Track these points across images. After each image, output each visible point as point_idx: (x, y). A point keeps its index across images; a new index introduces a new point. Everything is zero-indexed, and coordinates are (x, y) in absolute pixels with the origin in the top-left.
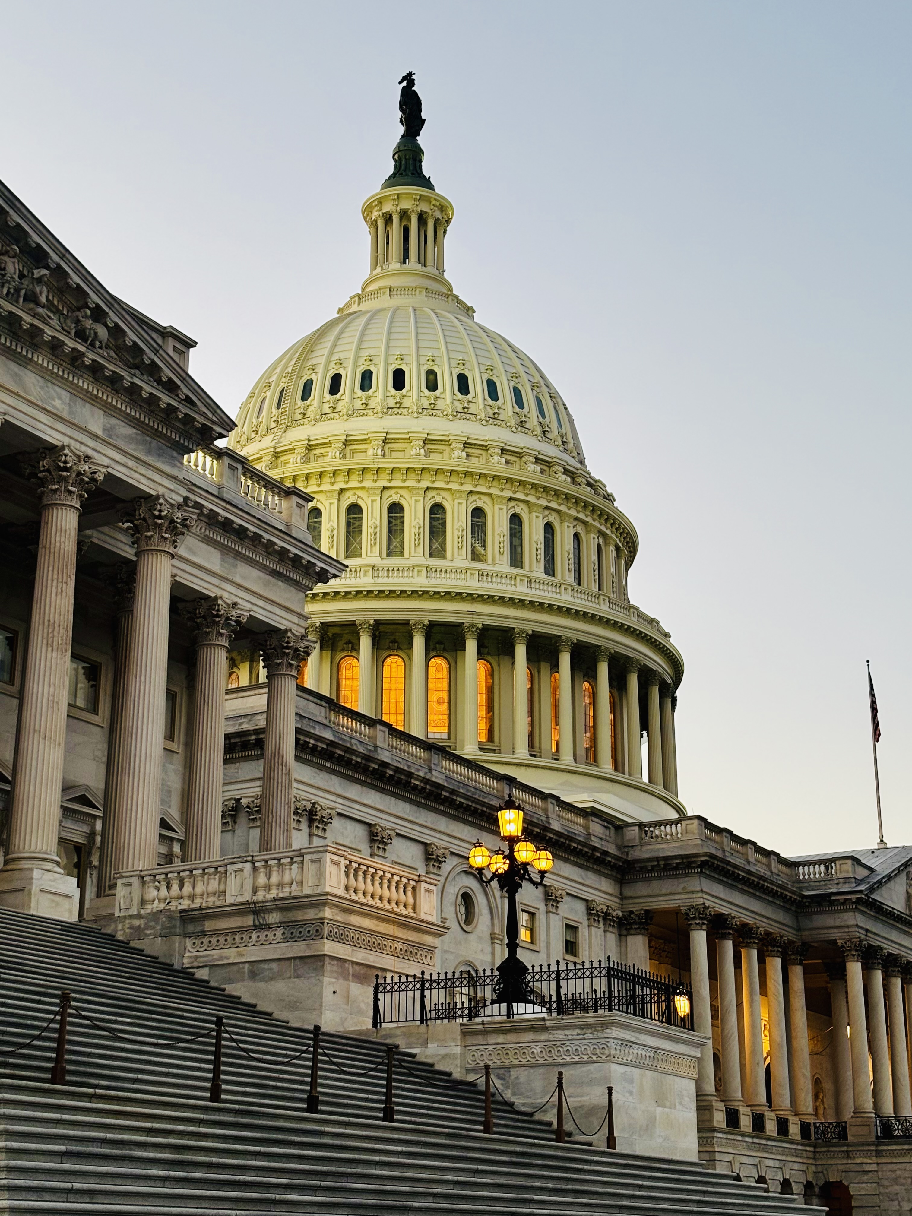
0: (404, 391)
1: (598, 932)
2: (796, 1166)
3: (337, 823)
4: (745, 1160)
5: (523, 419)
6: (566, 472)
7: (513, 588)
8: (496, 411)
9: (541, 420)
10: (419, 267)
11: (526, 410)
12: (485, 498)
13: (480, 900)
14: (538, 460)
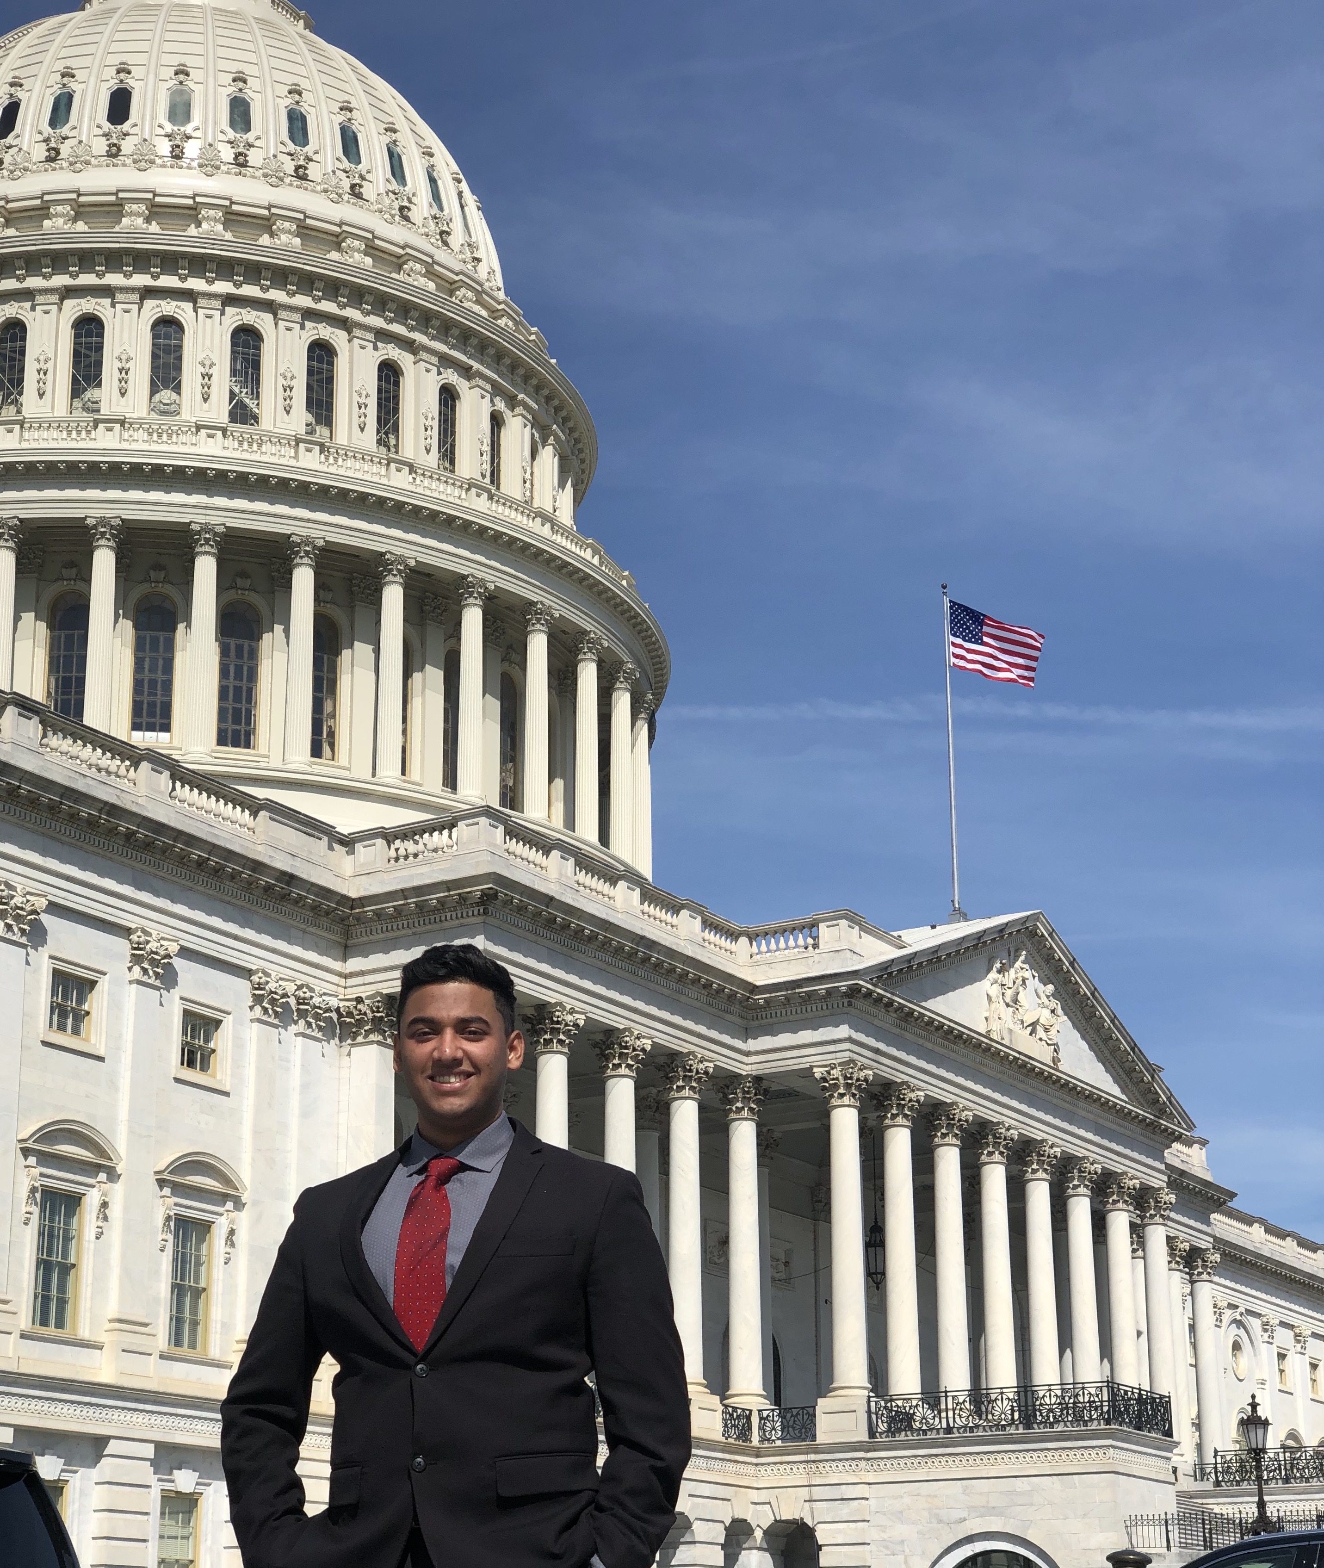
0: (126, 127)
5: (357, 181)
6: (430, 274)
7: (293, 462)
8: (302, 163)
9: (394, 186)
11: (362, 167)
12: (263, 311)
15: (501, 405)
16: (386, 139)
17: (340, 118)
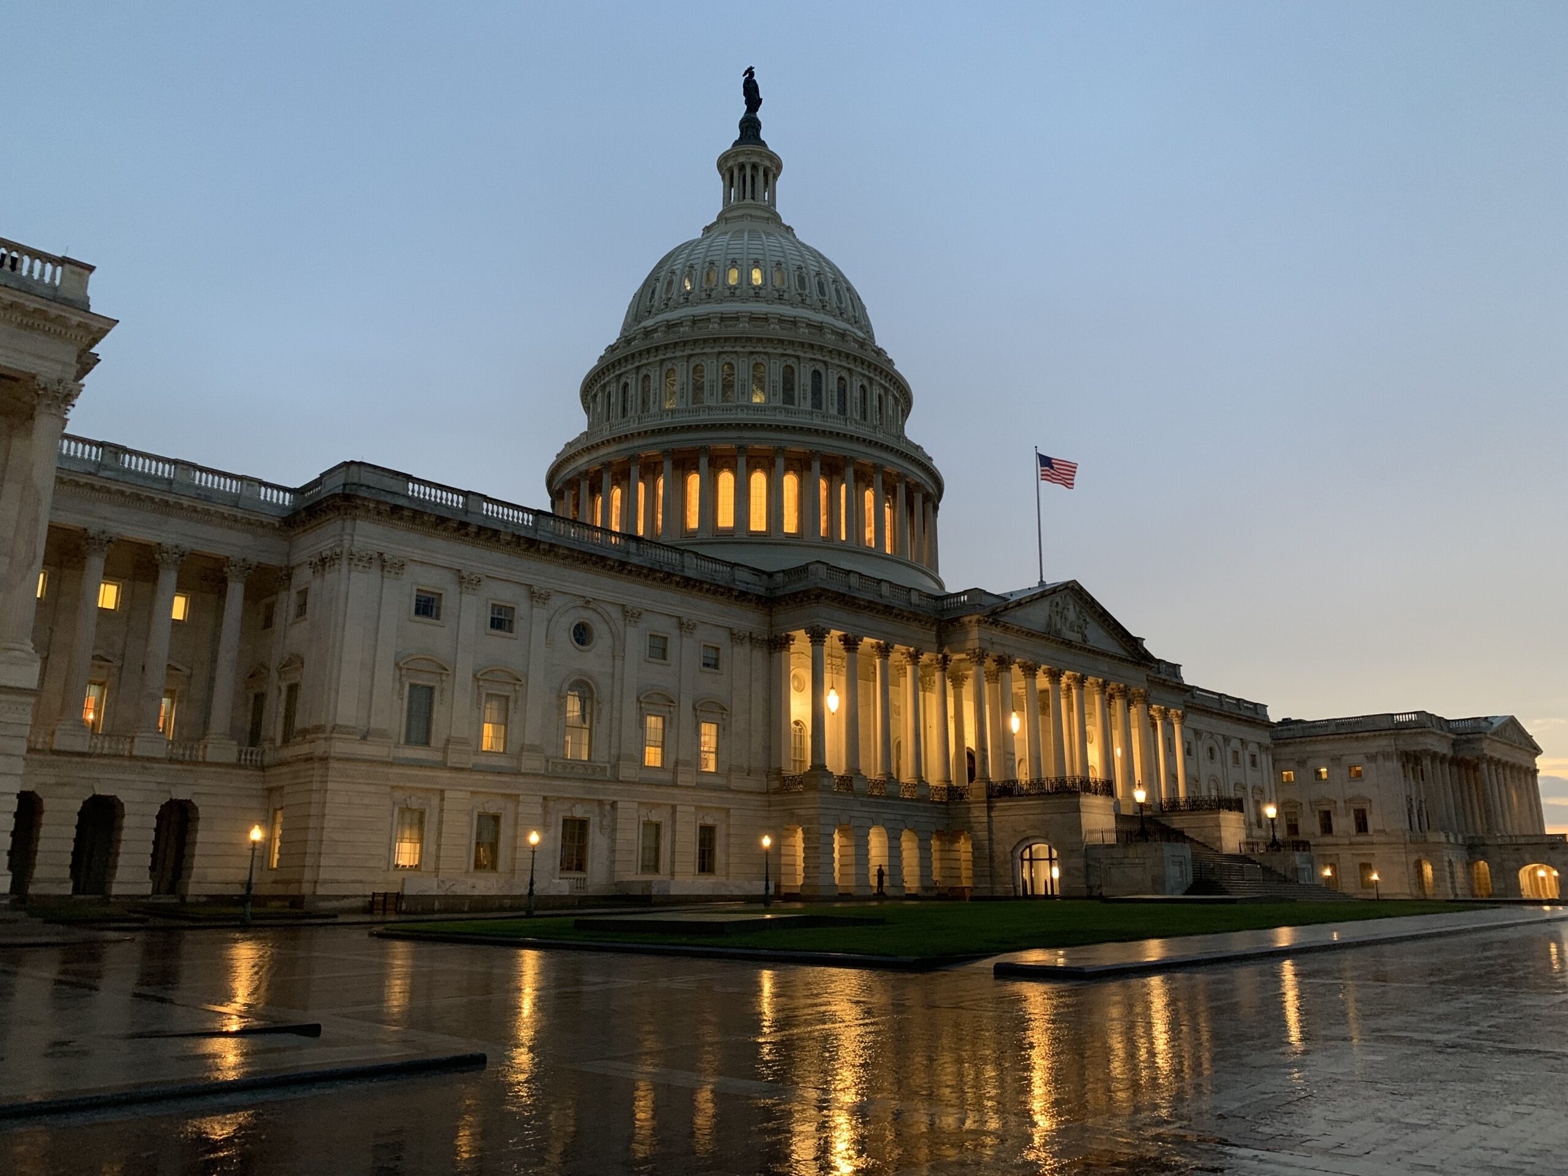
1: (742, 652)
2: (923, 820)
3: (410, 568)
4: (856, 814)
9: (822, 298)
10: (752, 201)
11: (807, 290)
12: (765, 357)
13: (599, 629)
14: (808, 325)
15: (866, 383)
16: (817, 278)
17: (797, 273)
